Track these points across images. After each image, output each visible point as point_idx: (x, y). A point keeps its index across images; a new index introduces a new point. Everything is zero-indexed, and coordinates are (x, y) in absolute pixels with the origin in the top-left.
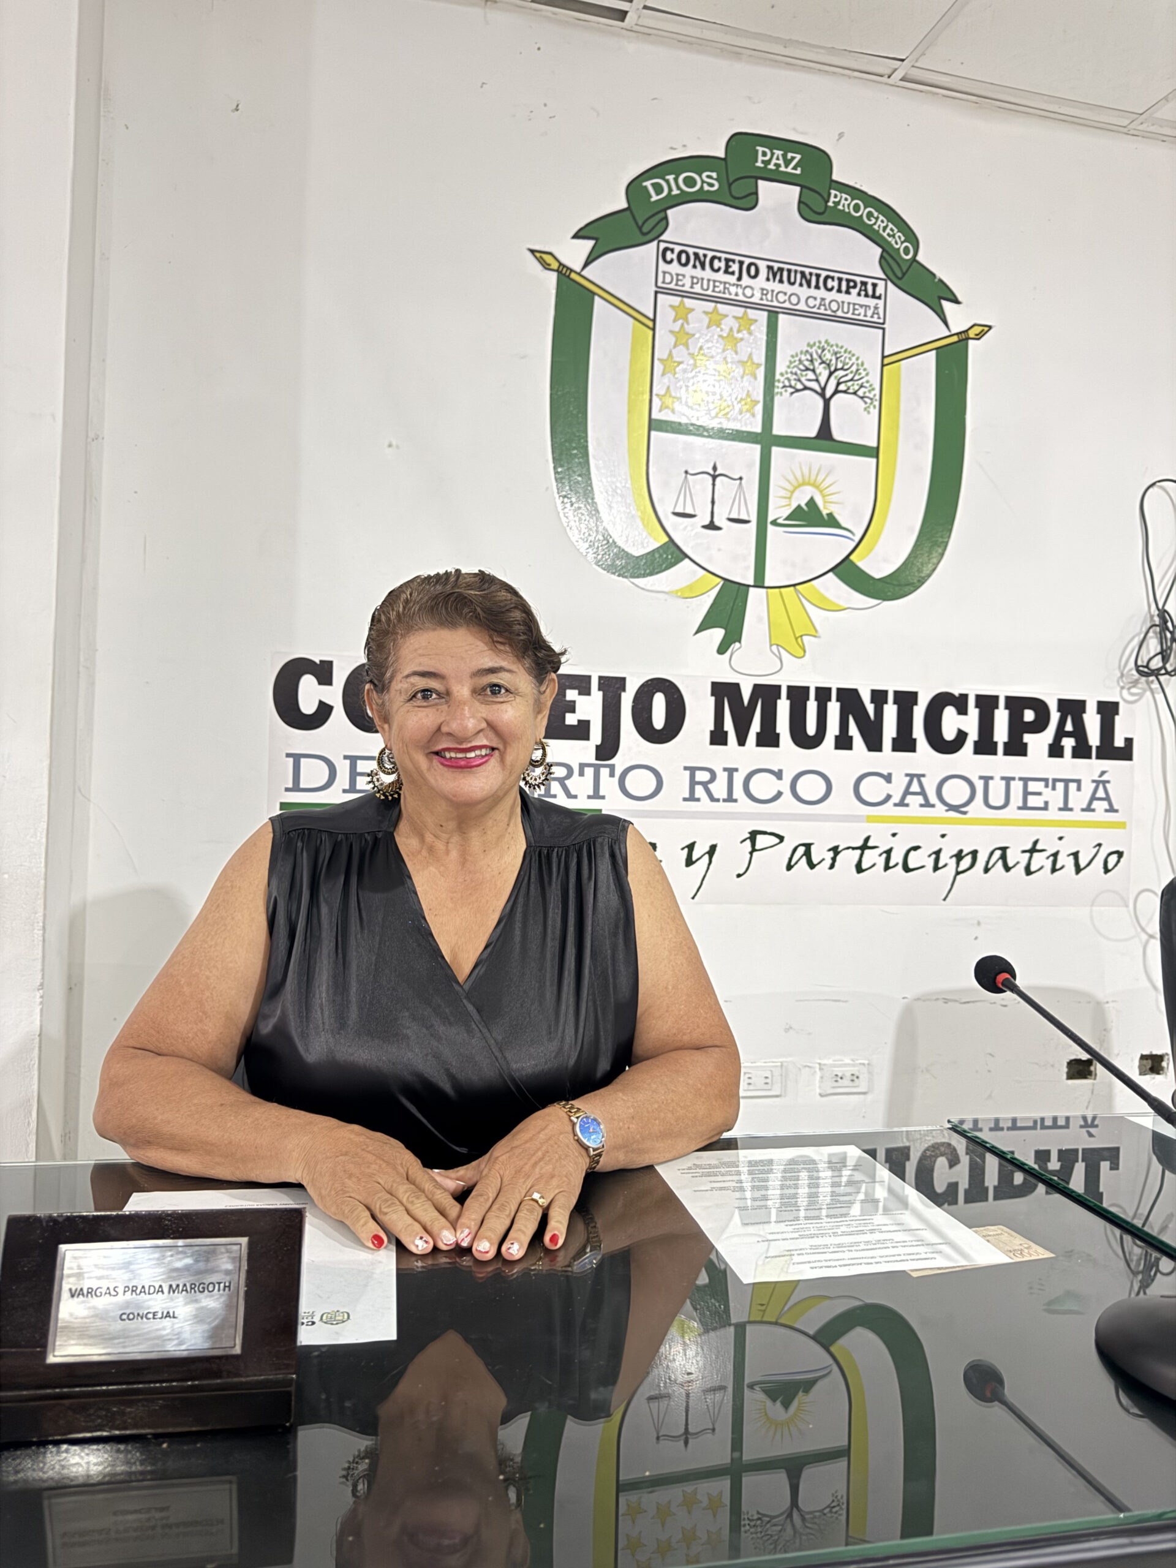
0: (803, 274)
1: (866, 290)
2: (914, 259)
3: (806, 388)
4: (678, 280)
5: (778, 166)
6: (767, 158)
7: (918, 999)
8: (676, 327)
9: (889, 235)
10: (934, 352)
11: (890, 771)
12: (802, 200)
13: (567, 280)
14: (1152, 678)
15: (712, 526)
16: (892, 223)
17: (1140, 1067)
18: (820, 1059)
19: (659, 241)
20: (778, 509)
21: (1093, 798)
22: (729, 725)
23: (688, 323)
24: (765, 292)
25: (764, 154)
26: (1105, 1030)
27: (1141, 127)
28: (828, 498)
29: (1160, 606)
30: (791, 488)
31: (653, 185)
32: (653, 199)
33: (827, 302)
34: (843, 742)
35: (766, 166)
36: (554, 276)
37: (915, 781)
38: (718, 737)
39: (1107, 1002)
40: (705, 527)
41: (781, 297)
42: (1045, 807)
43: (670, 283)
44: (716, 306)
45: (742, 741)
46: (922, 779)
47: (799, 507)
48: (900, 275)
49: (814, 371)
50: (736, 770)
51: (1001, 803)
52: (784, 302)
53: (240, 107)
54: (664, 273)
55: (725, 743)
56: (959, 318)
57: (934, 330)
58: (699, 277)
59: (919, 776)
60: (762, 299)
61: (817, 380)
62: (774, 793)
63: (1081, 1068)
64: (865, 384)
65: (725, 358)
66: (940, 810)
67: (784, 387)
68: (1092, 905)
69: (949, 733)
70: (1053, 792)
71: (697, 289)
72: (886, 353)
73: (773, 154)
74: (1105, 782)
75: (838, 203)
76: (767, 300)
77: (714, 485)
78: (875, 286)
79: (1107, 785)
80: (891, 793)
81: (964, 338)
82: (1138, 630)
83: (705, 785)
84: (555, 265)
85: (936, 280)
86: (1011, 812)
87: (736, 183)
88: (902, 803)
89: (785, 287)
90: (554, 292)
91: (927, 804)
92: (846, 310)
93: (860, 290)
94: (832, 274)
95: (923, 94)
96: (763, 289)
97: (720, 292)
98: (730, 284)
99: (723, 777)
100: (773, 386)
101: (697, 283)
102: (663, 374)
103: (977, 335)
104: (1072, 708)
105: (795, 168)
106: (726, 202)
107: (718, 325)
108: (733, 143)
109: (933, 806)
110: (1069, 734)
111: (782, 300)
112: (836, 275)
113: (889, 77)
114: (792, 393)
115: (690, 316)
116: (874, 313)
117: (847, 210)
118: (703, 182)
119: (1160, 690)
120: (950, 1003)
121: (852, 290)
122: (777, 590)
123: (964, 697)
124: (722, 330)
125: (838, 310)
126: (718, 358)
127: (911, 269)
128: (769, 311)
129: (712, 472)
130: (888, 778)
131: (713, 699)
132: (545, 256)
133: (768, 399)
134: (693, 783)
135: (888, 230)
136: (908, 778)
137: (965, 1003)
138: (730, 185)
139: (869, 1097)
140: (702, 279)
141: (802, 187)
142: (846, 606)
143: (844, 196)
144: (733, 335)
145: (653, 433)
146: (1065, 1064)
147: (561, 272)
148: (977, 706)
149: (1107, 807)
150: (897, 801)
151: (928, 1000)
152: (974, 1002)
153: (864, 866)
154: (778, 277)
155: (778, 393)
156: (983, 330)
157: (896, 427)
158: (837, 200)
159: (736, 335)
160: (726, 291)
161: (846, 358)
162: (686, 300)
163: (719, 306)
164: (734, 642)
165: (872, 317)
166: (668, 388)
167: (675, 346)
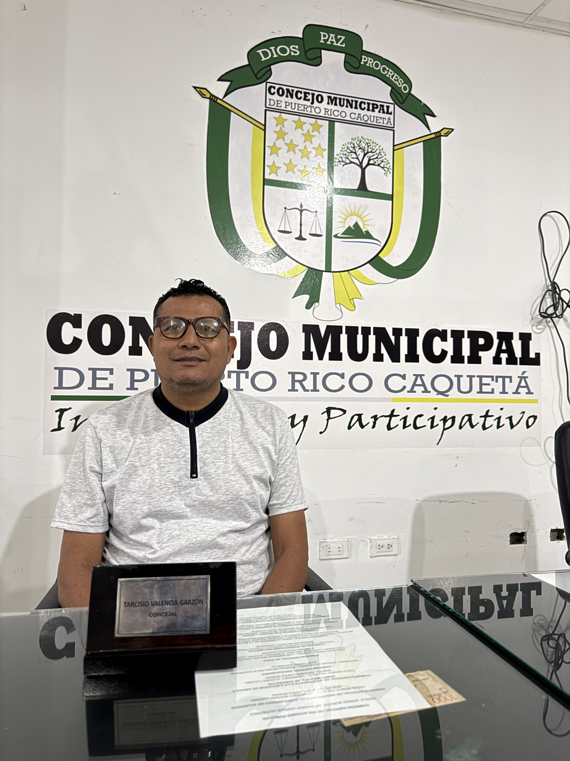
0: (348, 100)
1: (383, 110)
2: (409, 93)
3: (351, 162)
4: (278, 104)
5: (332, 42)
6: (326, 38)
7: (425, 501)
8: (278, 129)
9: (395, 80)
10: (422, 143)
11: (405, 373)
12: (346, 60)
13: (215, 103)
14: (549, 319)
15: (300, 238)
16: (397, 74)
17: (551, 536)
18: (370, 536)
19: (267, 83)
20: (338, 229)
21: (519, 386)
22: (313, 349)
23: (284, 127)
24: (327, 110)
25: (325, 36)
26: (530, 516)
27: (531, 23)
28: (366, 223)
29: (552, 280)
30: (344, 217)
32: (263, 60)
33: (362, 116)
34: (378, 357)
35: (325, 43)
36: (207, 101)
37: (419, 378)
38: (307, 355)
39: (531, 500)
40: (296, 238)
41: (336, 113)
42: (493, 392)
43: (274, 105)
44: (299, 118)
45: (321, 357)
46: (423, 377)
47: (349, 227)
48: (402, 101)
49: (355, 153)
50: (318, 373)
51: (467, 389)
52: (338, 115)
53: (26, 7)
54: (270, 100)
55: (311, 358)
56: (435, 125)
57: (421, 131)
58: (290, 102)
59: (421, 376)
60: (325, 114)
61: (357, 158)
62: (340, 386)
63: (518, 537)
64: (384, 160)
65: (305, 146)
66: (433, 394)
67: (339, 161)
68: (521, 446)
69: (437, 352)
70: (497, 383)
71: (289, 108)
72: (395, 144)
73: (329, 36)
74: (525, 378)
76: (328, 115)
77: (301, 215)
78: (388, 107)
79: (527, 379)
80: (405, 385)
81: (438, 135)
82: (540, 294)
83: (300, 382)
84: (208, 95)
85: (422, 104)
86: (473, 394)
87: (309, 51)
88: (412, 391)
89: (338, 107)
90: (208, 110)
91: (426, 391)
92: (372, 120)
93: (380, 109)
94: (364, 101)
95: (411, 4)
96: (325, 109)
97: (301, 110)
98: (306, 105)
99: (310, 378)
100: (333, 161)
101: (289, 105)
102: (271, 155)
103: (445, 134)
104: (505, 337)
105: (342, 44)
106: (305, 62)
107: (302, 129)
108: (307, 30)
109: (429, 392)
110: (504, 351)
111: (337, 115)
112: (366, 101)
114: (344, 165)
115: (285, 123)
116: (388, 122)
117: (371, 66)
118: (291, 51)
119: (554, 326)
120: (443, 503)
121: (375, 110)
122: (339, 273)
123: (445, 332)
125: (368, 120)
126: (302, 146)
127: (408, 99)
128: (329, 120)
129: (300, 208)
130: (404, 377)
131: (304, 334)
133: (330, 168)
134: (294, 381)
135: (394, 77)
136: (415, 377)
137: (451, 502)
138: (306, 52)
139: (399, 557)
140: (292, 103)
141: (346, 54)
143: (370, 59)
144: (310, 133)
145: (266, 186)
146: (509, 536)
147: (212, 99)
148: (452, 337)
149: (527, 391)
150: (409, 390)
151: (430, 501)
152: (456, 502)
153: (392, 426)
154: (334, 103)
155: (335, 165)
156: (449, 131)
157: (402, 184)
158: (366, 61)
159: (311, 134)
160: (305, 110)
161: (373, 146)
162: (283, 115)
163: (301, 118)
164: (315, 302)
165: (387, 124)
166: (274, 162)
167: (277, 139)
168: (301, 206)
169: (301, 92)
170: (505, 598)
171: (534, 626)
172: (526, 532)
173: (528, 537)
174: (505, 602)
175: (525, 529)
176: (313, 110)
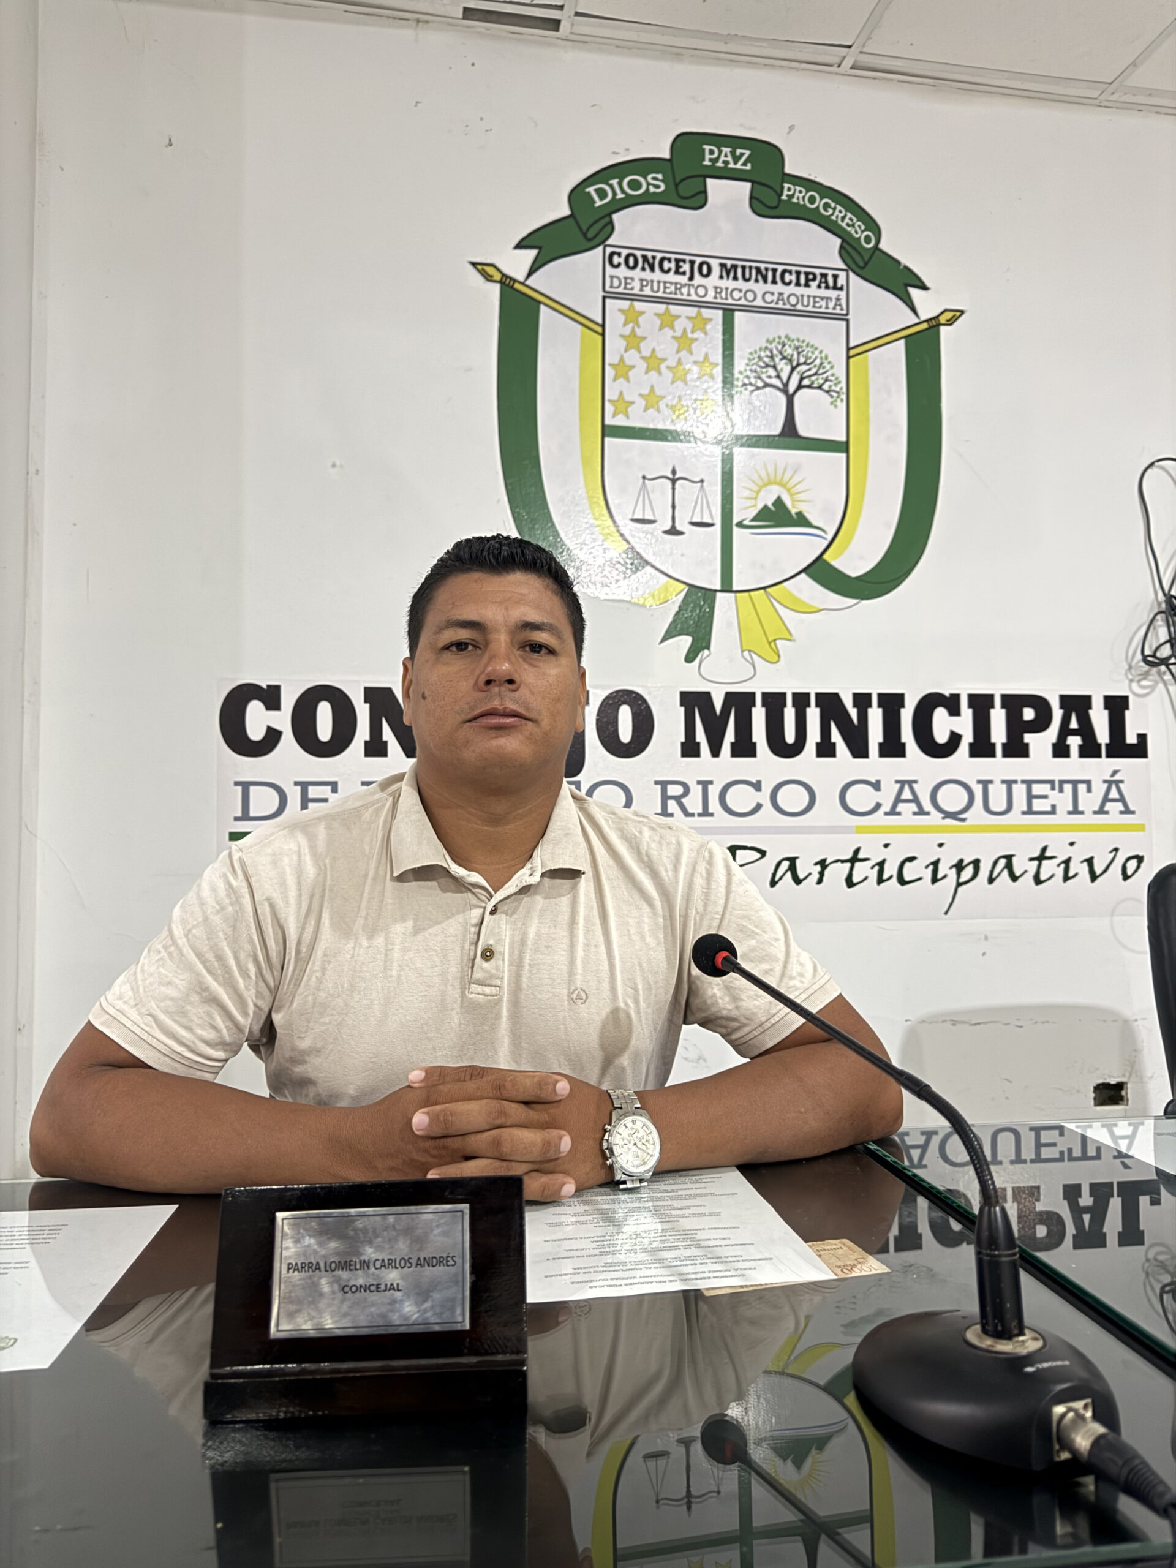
0: (758, 270)
1: (826, 282)
2: (876, 248)
3: (766, 385)
4: (626, 284)
5: (726, 163)
6: (714, 156)
7: (923, 1021)
8: (627, 331)
9: (848, 225)
10: (903, 342)
11: (878, 778)
12: (754, 195)
13: (511, 290)
14: (1162, 668)
15: (673, 531)
16: (852, 213)
19: (605, 246)
20: (744, 510)
21: (1106, 799)
22: (701, 736)
23: (639, 326)
24: (719, 290)
25: (712, 152)
26: (1135, 1050)
27: (1113, 98)
28: (797, 497)
29: (1166, 590)
30: (756, 488)
32: (597, 205)
33: (785, 296)
34: (826, 749)
35: (713, 165)
36: (496, 288)
37: (907, 788)
38: (690, 749)
39: (1136, 1020)
40: (666, 532)
41: (736, 295)
42: (1053, 811)
43: (619, 287)
44: (667, 308)
45: (715, 752)
46: (915, 786)
48: (862, 264)
49: (774, 367)
50: (711, 782)
51: (1002, 807)
52: (740, 299)
53: (172, 140)
54: (612, 277)
55: (697, 754)
56: (927, 305)
57: (901, 318)
58: (649, 278)
59: (911, 783)
60: (715, 297)
61: (778, 377)
62: (754, 805)
63: (1112, 1093)
64: (830, 378)
65: (680, 360)
66: (936, 817)
67: (744, 385)
68: (1112, 915)
69: (941, 736)
70: (1061, 794)
71: (647, 291)
72: (852, 345)
73: (720, 152)
74: (1118, 783)
75: (792, 196)
76: (722, 298)
77: (673, 489)
78: (835, 277)
79: (1121, 785)
80: (881, 801)
81: (934, 324)
82: (1144, 619)
83: (678, 799)
85: (902, 267)
86: (1016, 817)
87: (684, 182)
88: (893, 812)
89: (740, 284)
90: (497, 303)
91: (921, 812)
92: (805, 303)
93: (820, 282)
94: (789, 268)
95: (877, 81)
96: (716, 288)
97: (671, 293)
98: (680, 284)
99: (696, 791)
100: (732, 385)
101: (647, 286)
102: (615, 380)
103: (948, 321)
104: (1078, 705)
105: (744, 164)
106: (676, 203)
107: (672, 327)
109: (928, 813)
110: (1074, 733)
111: (737, 298)
112: (794, 269)
113: (839, 66)
114: (752, 391)
115: (641, 319)
116: (836, 305)
117: (802, 202)
118: (648, 184)
120: (957, 1025)
121: (811, 283)
122: (746, 594)
123: (956, 698)
124: (675, 331)
125: (797, 303)
126: (672, 360)
127: (873, 258)
128: (724, 309)
129: (671, 476)
130: (876, 786)
131: (682, 710)
132: (488, 269)
133: (728, 398)
134: (665, 798)
135: (847, 220)
136: (898, 785)
137: (975, 1024)
138: (677, 185)
140: (652, 281)
141: (753, 182)
142: (821, 607)
143: (798, 188)
144: (687, 336)
145: (607, 439)
146: (1092, 1089)
147: (505, 283)
148: (970, 706)
149: (1122, 809)
150: (888, 809)
151: (933, 1021)
152: (985, 1023)
153: (855, 880)
154: (732, 275)
155: (737, 392)
156: (954, 316)
157: (865, 420)
158: (791, 193)
159: (690, 335)
160: (678, 292)
161: (808, 352)
162: (636, 304)
163: (671, 307)
164: (703, 649)
165: (834, 308)
166: (621, 393)
167: (626, 350)
168: (674, 472)
169: (669, 260)
170: (1086, 1210)
171: (1147, 1265)
172: (1126, 1083)
173: (1130, 1092)
174: (1087, 1218)
175: (1124, 1076)
176: (692, 291)
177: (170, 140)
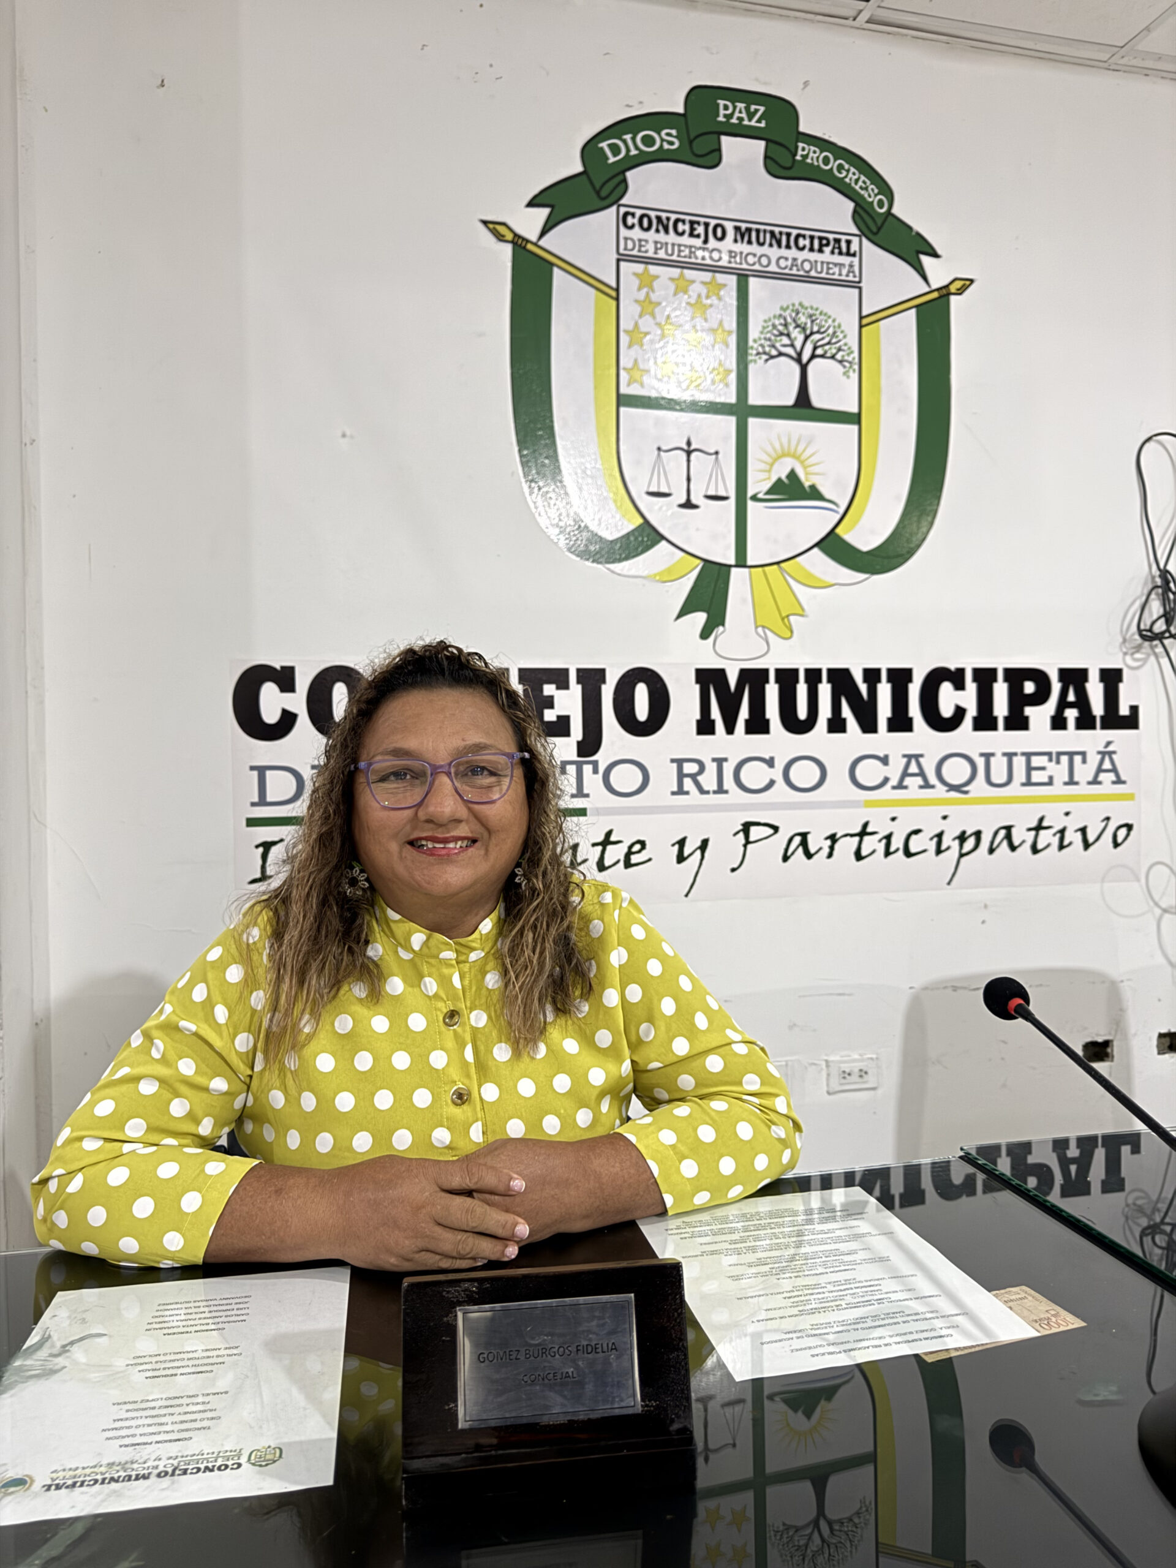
0: (772, 233)
1: (840, 248)
2: (889, 213)
3: (781, 354)
4: (640, 246)
5: (740, 119)
6: (729, 112)
7: (925, 989)
8: (642, 295)
9: (861, 188)
10: (913, 311)
11: (886, 753)
12: (769, 154)
13: (523, 251)
14: (1156, 642)
15: (688, 505)
16: (864, 175)
17: (1158, 1046)
18: (826, 1055)
19: (619, 206)
20: (758, 483)
21: (1100, 770)
22: (716, 713)
23: (653, 291)
24: (733, 254)
25: (726, 108)
26: (1121, 1010)
27: (1123, 61)
28: (810, 469)
29: (1162, 566)
30: (770, 460)
31: (609, 146)
32: (610, 161)
33: (799, 262)
34: (837, 725)
35: (728, 121)
36: (507, 249)
37: (913, 763)
38: (705, 727)
39: (1122, 981)
40: (682, 506)
41: (751, 259)
42: (1050, 782)
43: (633, 249)
44: (682, 273)
45: (730, 729)
46: (921, 760)
48: (874, 229)
49: (788, 335)
50: (726, 760)
51: (1003, 779)
52: (754, 264)
53: (165, 82)
54: (626, 239)
55: (711, 731)
56: (938, 273)
57: (914, 286)
58: (663, 241)
59: (917, 757)
60: (730, 262)
61: (792, 345)
62: (766, 782)
63: (1097, 1049)
64: (843, 348)
65: (694, 327)
66: (941, 789)
67: (758, 354)
68: (1103, 881)
69: (946, 710)
70: (1058, 766)
71: (662, 254)
72: (864, 313)
73: (735, 107)
74: (1111, 753)
75: (806, 156)
76: (736, 263)
77: (689, 461)
78: (849, 242)
79: (1114, 756)
80: (888, 776)
81: (945, 293)
82: (1139, 592)
83: (693, 777)
84: (510, 236)
85: (914, 233)
86: (1015, 789)
87: (698, 139)
88: (900, 786)
89: (755, 248)
90: (509, 265)
91: (927, 785)
92: (819, 269)
93: (834, 248)
94: (803, 232)
95: (889, 36)
96: (730, 252)
97: (685, 257)
98: (695, 247)
99: (711, 768)
100: (747, 354)
101: (661, 248)
102: (630, 346)
103: (958, 290)
104: (1074, 678)
105: (759, 121)
106: (690, 161)
107: (685, 292)
109: (933, 787)
110: (1071, 705)
111: (751, 262)
112: (808, 233)
113: (854, 19)
114: (767, 360)
115: (656, 284)
116: (849, 272)
117: (816, 163)
118: (662, 140)
119: (1164, 654)
120: (960, 992)
121: (825, 248)
122: (760, 569)
123: (961, 672)
124: (690, 297)
125: (811, 270)
126: (687, 327)
127: (886, 224)
128: (739, 275)
129: (685, 447)
130: (885, 760)
131: (697, 687)
132: (498, 227)
133: (741, 367)
134: (681, 776)
135: (860, 183)
136: (905, 760)
137: (975, 989)
138: (691, 142)
139: (879, 1092)
140: (667, 244)
141: (768, 141)
142: (834, 582)
143: (813, 148)
144: (701, 302)
145: (622, 409)
146: (1083, 1048)
147: (517, 243)
148: (974, 680)
149: (1114, 779)
150: (895, 783)
151: (938, 989)
153: (864, 853)
154: (746, 238)
155: (751, 361)
156: (964, 285)
157: (877, 390)
158: (805, 153)
159: (705, 301)
160: (692, 255)
161: (821, 321)
162: (650, 267)
163: (686, 271)
164: (717, 626)
165: (847, 275)
166: (636, 361)
167: (640, 316)
168: (689, 443)
169: (684, 221)
170: (1073, 1161)
171: (1126, 1209)
172: (1112, 1041)
173: (1116, 1049)
174: (1073, 1168)
175: (1110, 1034)
176: (707, 255)
177: (163, 81)
